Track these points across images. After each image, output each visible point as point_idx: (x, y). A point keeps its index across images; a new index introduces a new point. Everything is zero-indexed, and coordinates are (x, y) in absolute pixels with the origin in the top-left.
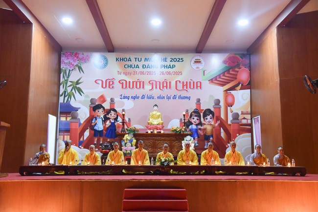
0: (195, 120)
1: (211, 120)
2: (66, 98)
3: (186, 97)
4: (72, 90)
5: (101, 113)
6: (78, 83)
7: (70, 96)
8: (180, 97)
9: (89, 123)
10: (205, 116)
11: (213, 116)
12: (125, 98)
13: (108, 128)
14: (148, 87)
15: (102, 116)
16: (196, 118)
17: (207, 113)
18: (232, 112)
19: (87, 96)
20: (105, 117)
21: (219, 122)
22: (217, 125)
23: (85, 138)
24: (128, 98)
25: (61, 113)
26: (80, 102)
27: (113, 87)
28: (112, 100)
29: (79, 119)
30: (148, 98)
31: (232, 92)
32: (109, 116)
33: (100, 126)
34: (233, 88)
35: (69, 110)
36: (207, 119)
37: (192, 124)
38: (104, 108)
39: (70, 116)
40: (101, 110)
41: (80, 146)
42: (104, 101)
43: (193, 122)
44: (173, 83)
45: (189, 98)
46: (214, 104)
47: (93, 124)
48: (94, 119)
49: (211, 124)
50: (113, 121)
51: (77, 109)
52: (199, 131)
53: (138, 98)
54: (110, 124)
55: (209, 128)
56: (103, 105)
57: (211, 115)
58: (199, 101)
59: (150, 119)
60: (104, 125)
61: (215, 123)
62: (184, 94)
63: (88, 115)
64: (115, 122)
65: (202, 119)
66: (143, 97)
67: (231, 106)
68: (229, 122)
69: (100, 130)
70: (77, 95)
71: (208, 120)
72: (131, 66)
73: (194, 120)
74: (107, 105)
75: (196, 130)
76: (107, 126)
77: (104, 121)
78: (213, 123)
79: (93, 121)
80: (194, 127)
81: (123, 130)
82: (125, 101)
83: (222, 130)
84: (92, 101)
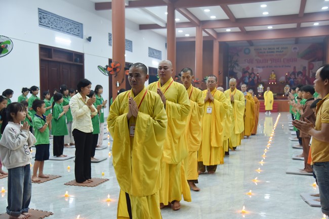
0: (293, 77)
1: (301, 76)
4: (234, 65)
6: (237, 61)
7: (233, 68)
8: (286, 66)
10: (298, 75)
12: (259, 67)
14: (270, 62)
15: (248, 76)
17: (299, 73)
19: (241, 67)
21: (305, 77)
22: (304, 79)
24: (260, 67)
26: (238, 70)
27: (253, 63)
30: (270, 67)
31: (313, 63)
34: (313, 61)
37: (291, 78)
38: (248, 72)
40: (247, 74)
42: (249, 69)
44: (282, 60)
45: (290, 66)
46: (303, 69)
48: (244, 77)
51: (237, 73)
52: (295, 82)
53: (265, 67)
55: (300, 80)
57: (301, 74)
58: (295, 68)
62: (287, 64)
66: (267, 67)
68: (310, 77)
70: (236, 67)
71: (299, 77)
72: (261, 52)
74: (250, 71)
75: (293, 81)
77: (249, 79)
78: (302, 78)
80: (292, 80)
81: (258, 82)
82: (259, 69)
83: (306, 81)
84: (243, 69)
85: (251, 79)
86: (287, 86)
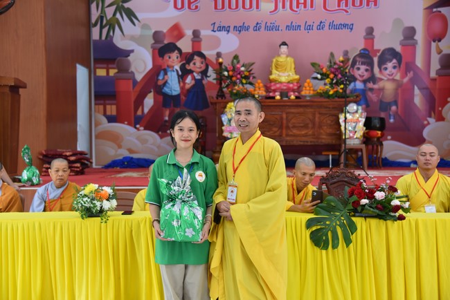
1: (394, 71)
2: (105, 31)
3: (345, 26)
4: (115, 14)
5: (174, 61)
7: (112, 27)
8: (333, 26)
9: (153, 81)
11: (400, 62)
12: (221, 29)
13: (189, 91)
14: (267, 6)
15: (177, 67)
16: (363, 68)
17: (388, 57)
18: (439, 52)
19: (145, 27)
20: (183, 68)
21: (410, 75)
22: (406, 80)
23: (146, 110)
24: (227, 29)
25: (97, 61)
26: (133, 38)
27: (197, 7)
28: (196, 34)
29: (132, 73)
30: (267, 28)
31: (444, 11)
32: (191, 66)
33: (173, 86)
35: (112, 55)
36: (386, 69)
37: (355, 79)
38: (180, 50)
39: (115, 66)
40: (175, 55)
41: (138, 126)
42: (181, 36)
43: (358, 77)
45: (350, 27)
46: (402, 38)
47: (160, 83)
48: (162, 73)
49: (394, 80)
50: (198, 77)
51: (127, 53)
52: (370, 94)
53: (247, 29)
54: (193, 82)
55: (389, 87)
56: (179, 44)
57: (394, 61)
58: (370, 31)
59: (274, 71)
60: (182, 84)
61: (403, 76)
62: (340, 18)
63: (150, 66)
64: (202, 79)
65: (376, 69)
66: (257, 27)
67: (440, 41)
68: (433, 74)
69: (175, 93)
70: (126, 23)
71: (387, 72)
73: (360, 72)
74: (185, 45)
75: (364, 92)
76: (187, 87)
77: (182, 77)
78: (398, 77)
79: (161, 78)
80: (359, 85)
81: (221, 95)
82: (222, 35)
83: (417, 91)
84: (157, 36)
85: (189, 80)
86: (353, 107)
